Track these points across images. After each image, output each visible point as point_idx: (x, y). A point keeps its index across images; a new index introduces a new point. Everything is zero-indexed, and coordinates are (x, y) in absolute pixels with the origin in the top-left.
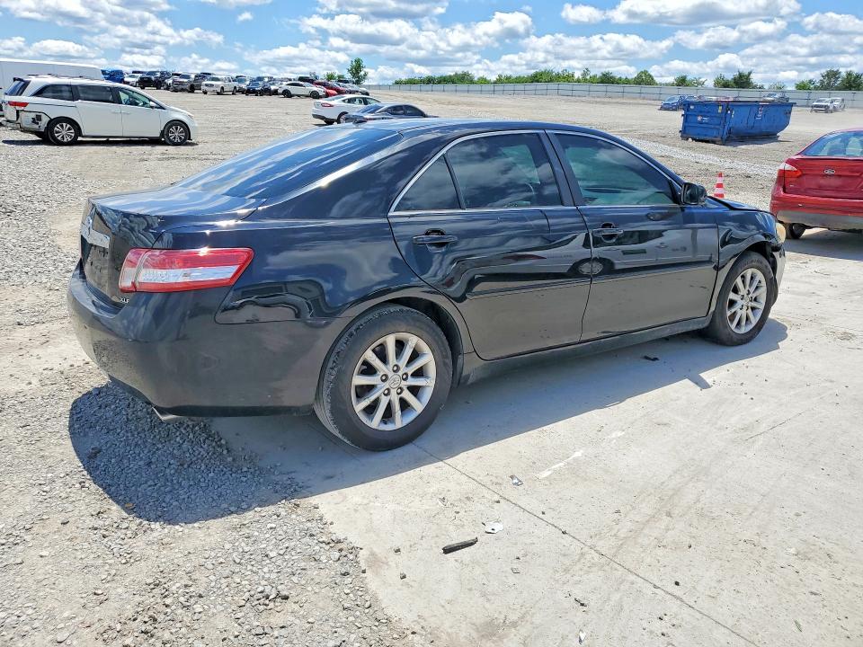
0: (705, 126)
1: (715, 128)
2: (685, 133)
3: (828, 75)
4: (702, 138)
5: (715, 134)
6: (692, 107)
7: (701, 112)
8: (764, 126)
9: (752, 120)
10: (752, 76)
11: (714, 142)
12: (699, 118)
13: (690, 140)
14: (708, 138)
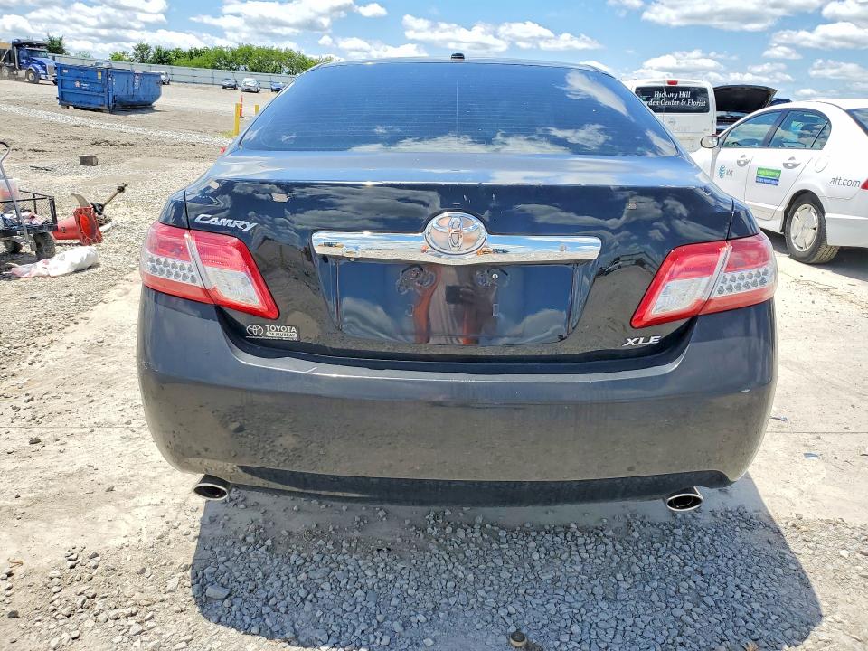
0: (87, 93)
1: (98, 96)
2: (64, 100)
3: (139, 48)
4: (86, 106)
5: (99, 102)
6: (65, 71)
7: (78, 77)
8: (141, 95)
9: (131, 89)
10: (64, 42)
11: (99, 110)
12: (78, 84)
13: (71, 108)
14: (93, 106)
